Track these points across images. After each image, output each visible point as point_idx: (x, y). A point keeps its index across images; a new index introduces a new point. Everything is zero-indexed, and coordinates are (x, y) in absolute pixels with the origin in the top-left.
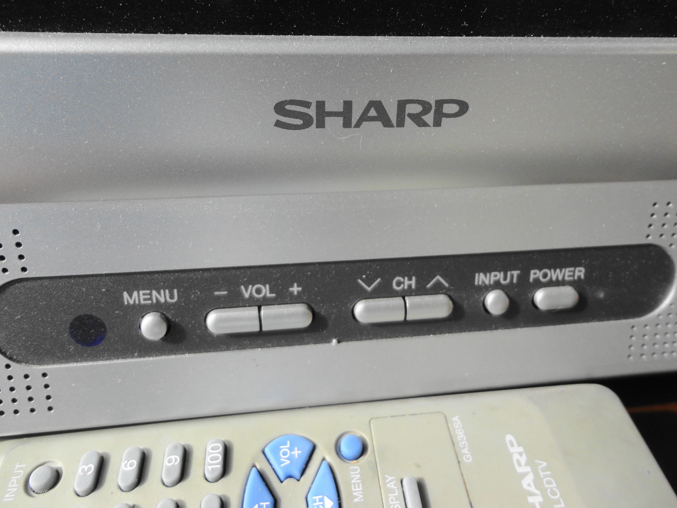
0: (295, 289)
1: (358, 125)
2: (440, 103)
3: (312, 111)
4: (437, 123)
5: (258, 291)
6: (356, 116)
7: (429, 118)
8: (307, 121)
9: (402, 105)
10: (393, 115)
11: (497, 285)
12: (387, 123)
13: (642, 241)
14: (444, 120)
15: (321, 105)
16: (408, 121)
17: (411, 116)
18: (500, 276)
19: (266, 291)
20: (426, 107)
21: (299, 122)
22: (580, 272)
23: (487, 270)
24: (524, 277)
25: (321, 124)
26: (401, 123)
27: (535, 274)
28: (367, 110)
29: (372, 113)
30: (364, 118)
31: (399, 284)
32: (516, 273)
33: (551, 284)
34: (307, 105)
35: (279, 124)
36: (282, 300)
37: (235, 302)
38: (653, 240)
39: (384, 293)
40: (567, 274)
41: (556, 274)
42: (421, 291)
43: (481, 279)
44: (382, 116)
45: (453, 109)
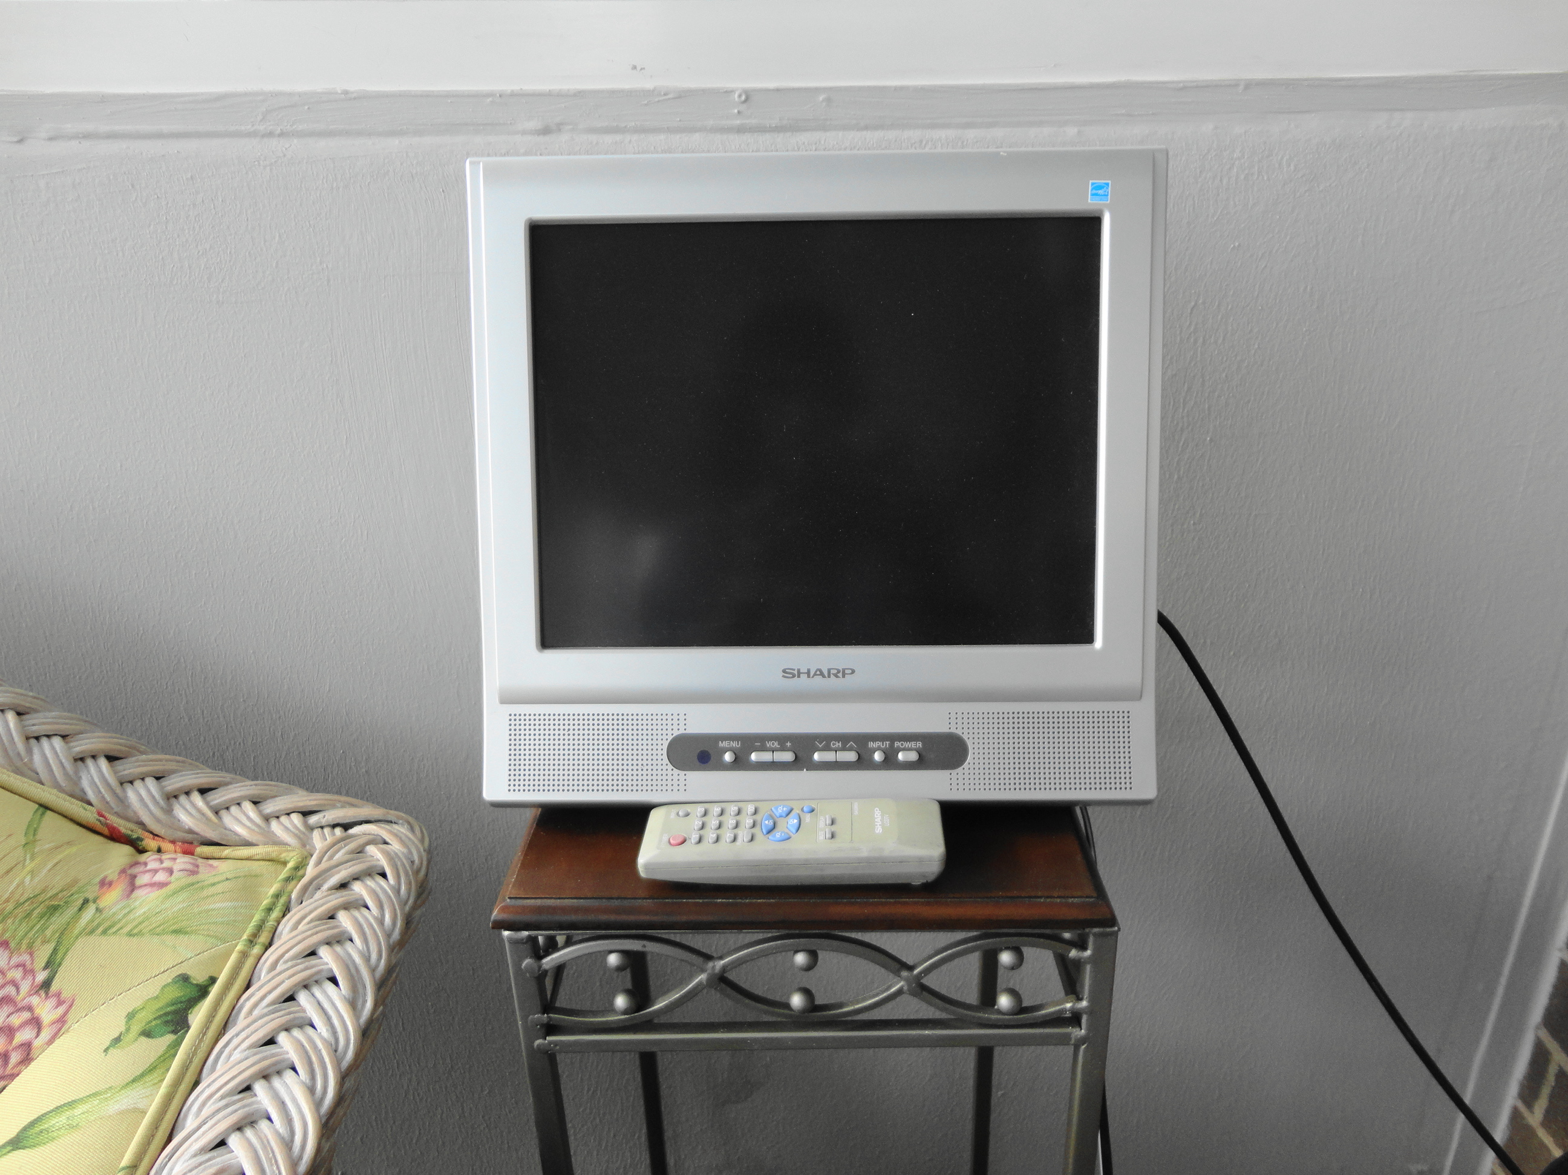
0: (789, 744)
1: (813, 677)
2: (844, 670)
3: (796, 672)
4: (844, 676)
5: (773, 744)
6: (812, 674)
7: (840, 675)
8: (794, 676)
9: (829, 671)
10: (826, 674)
11: (878, 748)
12: (824, 676)
13: (947, 730)
14: (846, 676)
15: (799, 670)
16: (832, 675)
17: (833, 674)
18: (880, 743)
19: (776, 745)
20: (839, 671)
21: (791, 676)
22: (919, 745)
23: (874, 741)
24: (892, 745)
25: (799, 677)
26: (829, 676)
27: (897, 744)
28: (816, 672)
29: (818, 673)
30: (815, 674)
31: (834, 745)
32: (888, 743)
33: (904, 749)
34: (794, 670)
35: (784, 676)
36: (783, 749)
37: (763, 749)
38: (953, 730)
39: (827, 748)
40: (912, 745)
41: (908, 745)
42: (844, 749)
43: (871, 745)
44: (822, 674)
45: (850, 671)
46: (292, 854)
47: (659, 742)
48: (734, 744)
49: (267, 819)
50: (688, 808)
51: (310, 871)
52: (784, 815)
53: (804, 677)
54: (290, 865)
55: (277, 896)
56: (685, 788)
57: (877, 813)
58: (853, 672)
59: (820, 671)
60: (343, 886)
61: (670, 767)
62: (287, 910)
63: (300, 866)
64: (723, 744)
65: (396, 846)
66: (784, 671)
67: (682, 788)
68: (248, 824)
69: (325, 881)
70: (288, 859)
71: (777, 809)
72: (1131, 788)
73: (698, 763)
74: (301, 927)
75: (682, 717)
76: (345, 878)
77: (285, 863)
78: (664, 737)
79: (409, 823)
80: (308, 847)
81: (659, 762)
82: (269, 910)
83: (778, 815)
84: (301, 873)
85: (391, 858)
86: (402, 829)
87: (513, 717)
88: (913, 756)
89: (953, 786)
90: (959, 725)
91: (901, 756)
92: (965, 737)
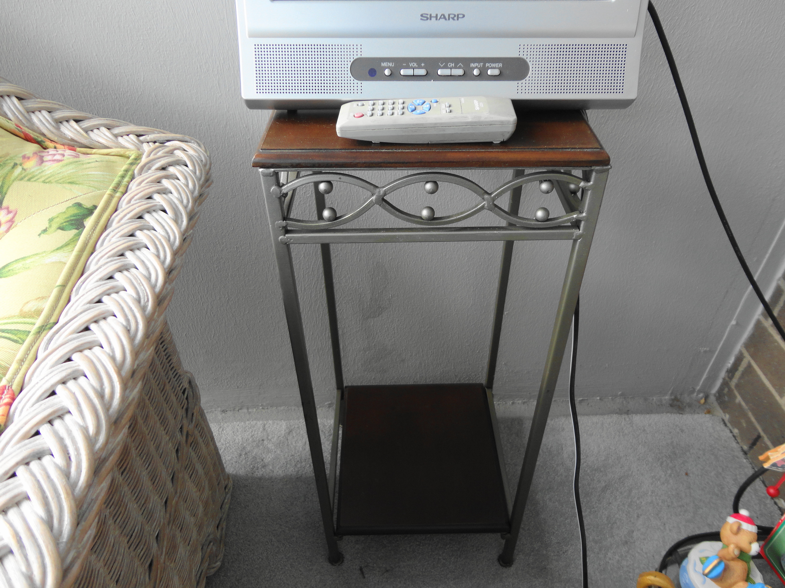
0: (423, 64)
1: (439, 20)
2: (458, 15)
3: (429, 16)
4: (458, 19)
5: (414, 65)
6: (438, 17)
7: (456, 18)
8: (427, 19)
9: (449, 15)
10: (447, 17)
11: (476, 67)
12: (446, 19)
13: (518, 56)
14: (459, 19)
15: (431, 15)
16: (451, 19)
17: (451, 18)
18: (478, 64)
20: (455, 16)
21: (426, 19)
22: (501, 65)
23: (474, 63)
24: (484, 65)
25: (431, 19)
26: (449, 19)
27: (487, 65)
28: (441, 16)
29: (442, 17)
30: (440, 18)
31: (449, 65)
32: (482, 64)
33: (492, 68)
34: (428, 15)
35: (421, 19)
36: (420, 67)
37: (408, 67)
38: (521, 56)
39: (446, 67)
40: (497, 65)
41: (493, 65)
42: (455, 67)
43: (472, 65)
44: (445, 18)
45: (462, 16)
47: (346, 63)
48: (390, 64)
49: (116, 136)
50: (364, 102)
51: (144, 160)
52: (421, 104)
53: (433, 19)
55: (127, 171)
56: (361, 91)
57: (476, 102)
58: (464, 16)
59: (444, 15)
60: (163, 169)
61: (352, 78)
62: (133, 178)
63: (138, 158)
64: (384, 64)
65: (191, 152)
66: (422, 15)
67: (359, 91)
68: (106, 138)
69: (153, 165)
71: (416, 101)
72: (622, 92)
73: (368, 76)
74: (143, 185)
75: (359, 47)
76: (164, 164)
78: (349, 60)
79: (197, 143)
80: (141, 150)
81: (346, 76)
82: (123, 177)
83: (417, 104)
84: (138, 162)
85: (190, 157)
86: (195, 146)
87: (257, 47)
88: (496, 72)
89: (520, 91)
90: (525, 53)
91: (489, 72)
92: (528, 60)
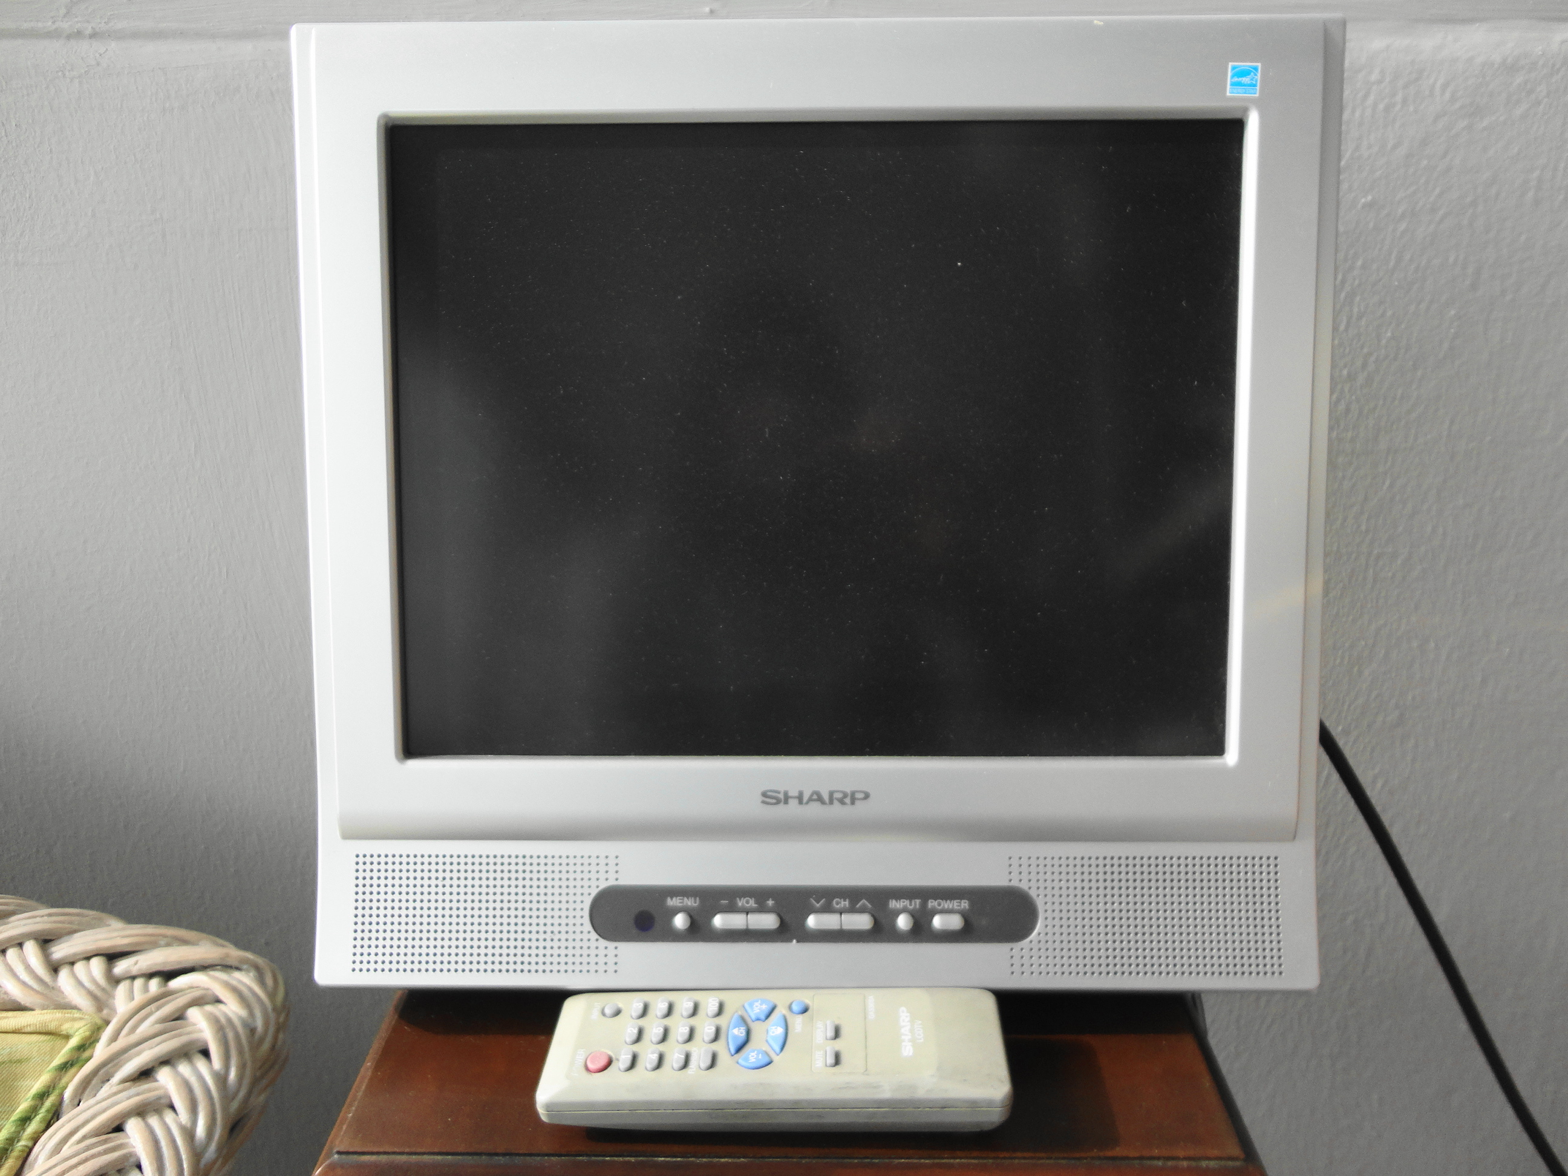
0: (770, 903)
1: (807, 803)
2: (853, 793)
3: (781, 796)
4: (853, 803)
5: (748, 902)
6: (805, 799)
7: (848, 800)
8: (778, 802)
9: (831, 794)
10: (826, 797)
11: (904, 910)
12: (823, 802)
13: (1007, 884)
14: (857, 802)
15: (786, 794)
16: (835, 801)
17: (838, 800)
18: (907, 902)
19: (752, 903)
20: (845, 795)
21: (774, 801)
22: (965, 904)
23: (897, 899)
24: (924, 904)
25: (786, 802)
26: (831, 803)
27: (932, 904)
28: (812, 795)
29: (815, 797)
30: (810, 800)
31: (837, 904)
32: (918, 901)
33: (942, 912)
34: (779, 792)
35: (763, 802)
36: (762, 909)
37: (732, 909)
38: (1015, 883)
39: (827, 909)
40: (954, 904)
41: (947, 905)
42: (852, 910)
43: (894, 904)
44: (820, 799)
45: (861, 796)
46: (77, 1025)
47: (579, 898)
48: (690, 902)
50: (620, 1001)
51: (101, 1052)
52: (763, 1017)
53: (793, 803)
54: (74, 1042)
56: (615, 968)
57: (904, 1016)
58: (867, 796)
59: (818, 794)
60: (143, 1075)
61: (594, 935)
63: (87, 1045)
64: (673, 902)
66: (764, 794)
67: (611, 968)
68: (24, 976)
69: (118, 1067)
70: (71, 1032)
71: (751, 1005)
72: (1280, 974)
73: (635, 931)
75: (612, 861)
76: (148, 1063)
77: (67, 1037)
78: (586, 891)
80: (105, 1011)
81: (578, 929)
83: (753, 1017)
84: (86, 1054)
87: (361, 860)
88: (955, 922)
89: (1017, 968)
90: (1025, 876)
91: (937, 922)
92: (1033, 893)
